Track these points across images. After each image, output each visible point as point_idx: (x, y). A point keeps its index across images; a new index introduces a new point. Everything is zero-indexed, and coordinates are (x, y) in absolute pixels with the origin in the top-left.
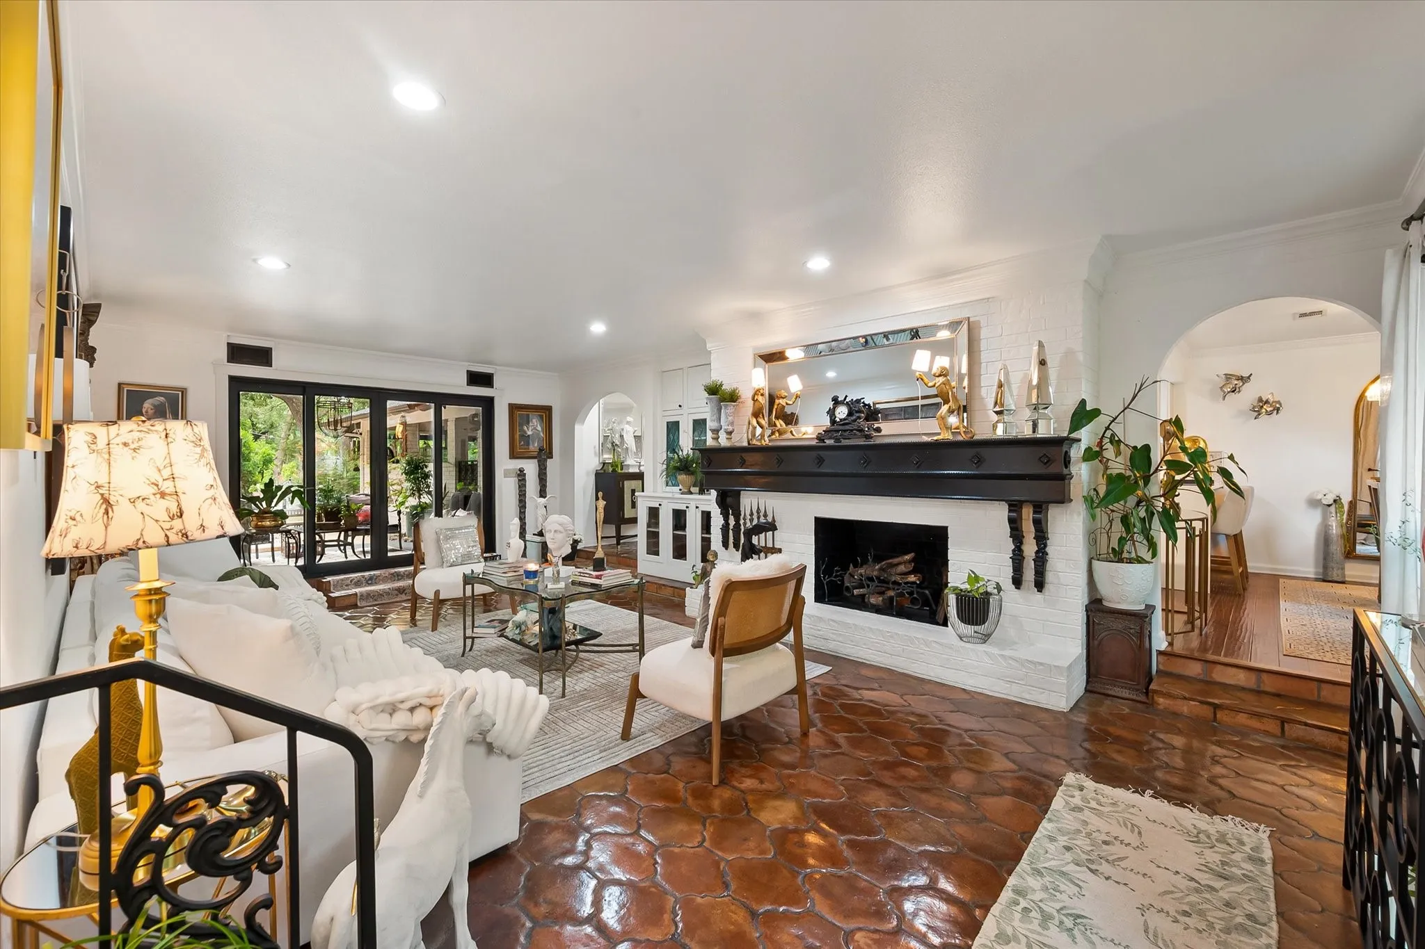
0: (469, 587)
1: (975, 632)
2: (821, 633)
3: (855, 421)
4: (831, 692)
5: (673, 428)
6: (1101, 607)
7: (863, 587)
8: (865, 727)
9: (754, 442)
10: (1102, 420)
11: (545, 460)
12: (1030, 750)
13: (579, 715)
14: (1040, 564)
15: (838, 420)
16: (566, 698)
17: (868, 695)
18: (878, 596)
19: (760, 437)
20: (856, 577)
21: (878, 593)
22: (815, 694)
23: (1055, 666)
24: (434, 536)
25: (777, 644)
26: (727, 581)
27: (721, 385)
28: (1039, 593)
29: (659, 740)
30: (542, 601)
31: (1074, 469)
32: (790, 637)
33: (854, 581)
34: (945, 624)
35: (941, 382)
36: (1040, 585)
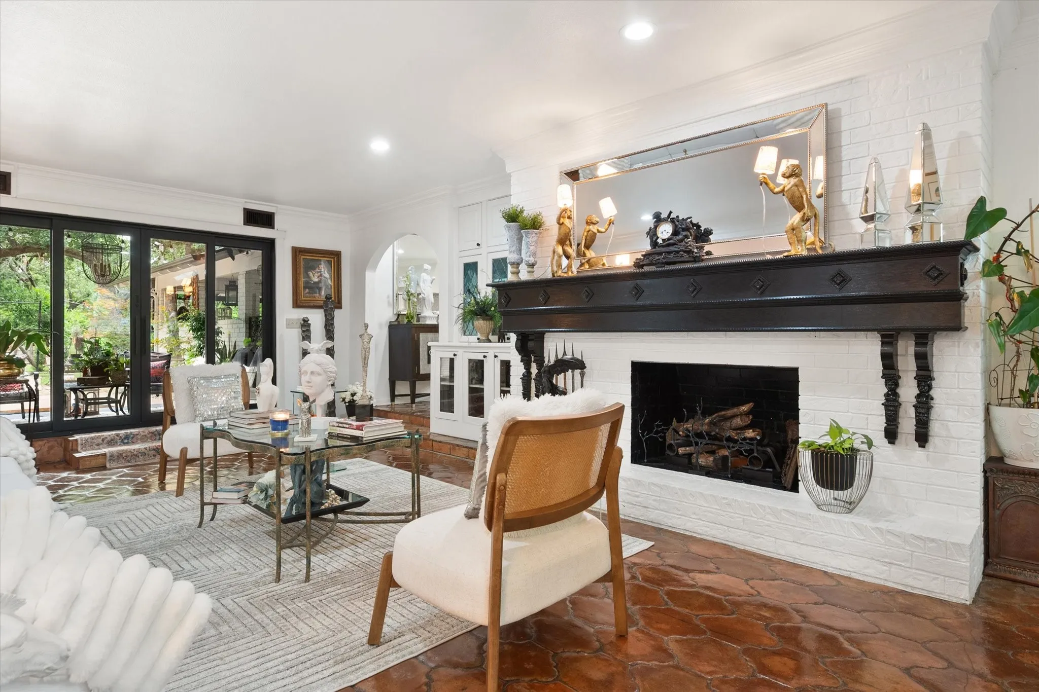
0: (209, 443)
1: (835, 499)
2: (640, 499)
3: (682, 240)
4: (654, 576)
5: (471, 269)
6: (1004, 466)
7: (690, 445)
8: (703, 626)
9: (560, 273)
10: (1002, 228)
11: (332, 310)
12: (941, 664)
13: (321, 606)
14: (922, 411)
15: (660, 241)
16: (311, 582)
17: (702, 579)
18: (707, 455)
19: (566, 269)
20: (681, 433)
21: (707, 452)
22: (634, 577)
23: (953, 544)
24: (186, 386)
25: (585, 513)
26: (509, 421)
27: (522, 211)
28: (920, 448)
29: (420, 646)
30: (280, 457)
31: (969, 288)
32: (602, 504)
33: (678, 437)
34: (795, 488)
35: (792, 183)
36: (922, 438)
